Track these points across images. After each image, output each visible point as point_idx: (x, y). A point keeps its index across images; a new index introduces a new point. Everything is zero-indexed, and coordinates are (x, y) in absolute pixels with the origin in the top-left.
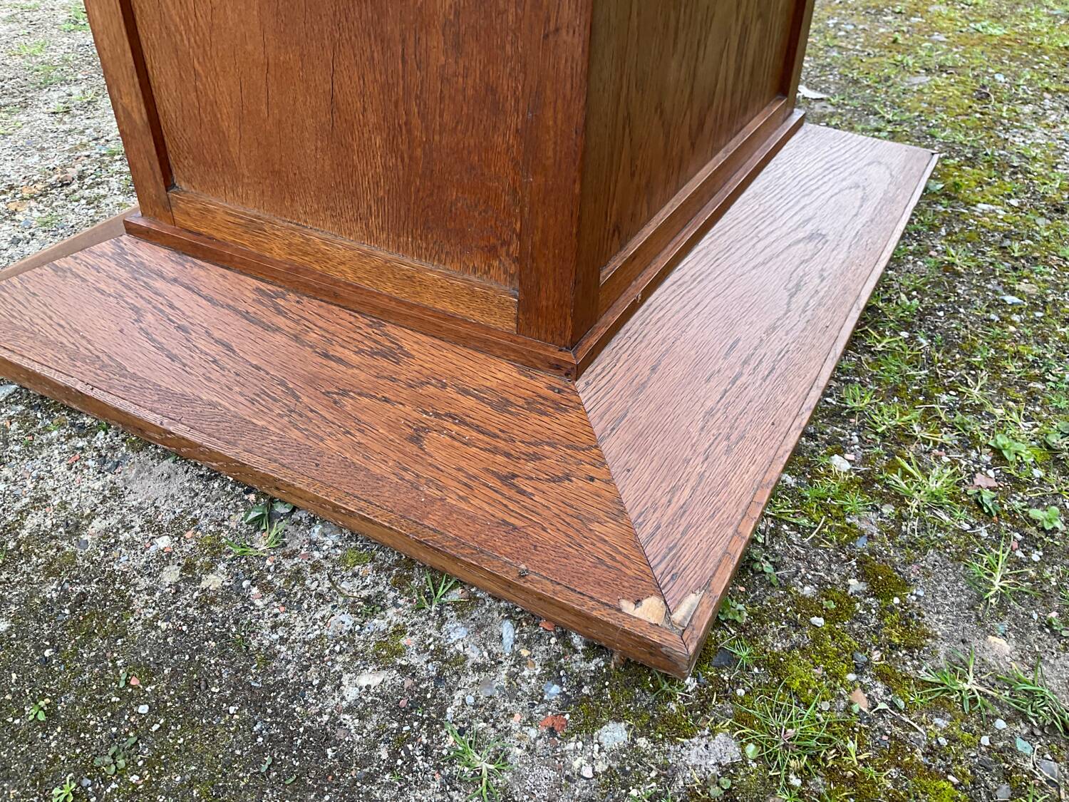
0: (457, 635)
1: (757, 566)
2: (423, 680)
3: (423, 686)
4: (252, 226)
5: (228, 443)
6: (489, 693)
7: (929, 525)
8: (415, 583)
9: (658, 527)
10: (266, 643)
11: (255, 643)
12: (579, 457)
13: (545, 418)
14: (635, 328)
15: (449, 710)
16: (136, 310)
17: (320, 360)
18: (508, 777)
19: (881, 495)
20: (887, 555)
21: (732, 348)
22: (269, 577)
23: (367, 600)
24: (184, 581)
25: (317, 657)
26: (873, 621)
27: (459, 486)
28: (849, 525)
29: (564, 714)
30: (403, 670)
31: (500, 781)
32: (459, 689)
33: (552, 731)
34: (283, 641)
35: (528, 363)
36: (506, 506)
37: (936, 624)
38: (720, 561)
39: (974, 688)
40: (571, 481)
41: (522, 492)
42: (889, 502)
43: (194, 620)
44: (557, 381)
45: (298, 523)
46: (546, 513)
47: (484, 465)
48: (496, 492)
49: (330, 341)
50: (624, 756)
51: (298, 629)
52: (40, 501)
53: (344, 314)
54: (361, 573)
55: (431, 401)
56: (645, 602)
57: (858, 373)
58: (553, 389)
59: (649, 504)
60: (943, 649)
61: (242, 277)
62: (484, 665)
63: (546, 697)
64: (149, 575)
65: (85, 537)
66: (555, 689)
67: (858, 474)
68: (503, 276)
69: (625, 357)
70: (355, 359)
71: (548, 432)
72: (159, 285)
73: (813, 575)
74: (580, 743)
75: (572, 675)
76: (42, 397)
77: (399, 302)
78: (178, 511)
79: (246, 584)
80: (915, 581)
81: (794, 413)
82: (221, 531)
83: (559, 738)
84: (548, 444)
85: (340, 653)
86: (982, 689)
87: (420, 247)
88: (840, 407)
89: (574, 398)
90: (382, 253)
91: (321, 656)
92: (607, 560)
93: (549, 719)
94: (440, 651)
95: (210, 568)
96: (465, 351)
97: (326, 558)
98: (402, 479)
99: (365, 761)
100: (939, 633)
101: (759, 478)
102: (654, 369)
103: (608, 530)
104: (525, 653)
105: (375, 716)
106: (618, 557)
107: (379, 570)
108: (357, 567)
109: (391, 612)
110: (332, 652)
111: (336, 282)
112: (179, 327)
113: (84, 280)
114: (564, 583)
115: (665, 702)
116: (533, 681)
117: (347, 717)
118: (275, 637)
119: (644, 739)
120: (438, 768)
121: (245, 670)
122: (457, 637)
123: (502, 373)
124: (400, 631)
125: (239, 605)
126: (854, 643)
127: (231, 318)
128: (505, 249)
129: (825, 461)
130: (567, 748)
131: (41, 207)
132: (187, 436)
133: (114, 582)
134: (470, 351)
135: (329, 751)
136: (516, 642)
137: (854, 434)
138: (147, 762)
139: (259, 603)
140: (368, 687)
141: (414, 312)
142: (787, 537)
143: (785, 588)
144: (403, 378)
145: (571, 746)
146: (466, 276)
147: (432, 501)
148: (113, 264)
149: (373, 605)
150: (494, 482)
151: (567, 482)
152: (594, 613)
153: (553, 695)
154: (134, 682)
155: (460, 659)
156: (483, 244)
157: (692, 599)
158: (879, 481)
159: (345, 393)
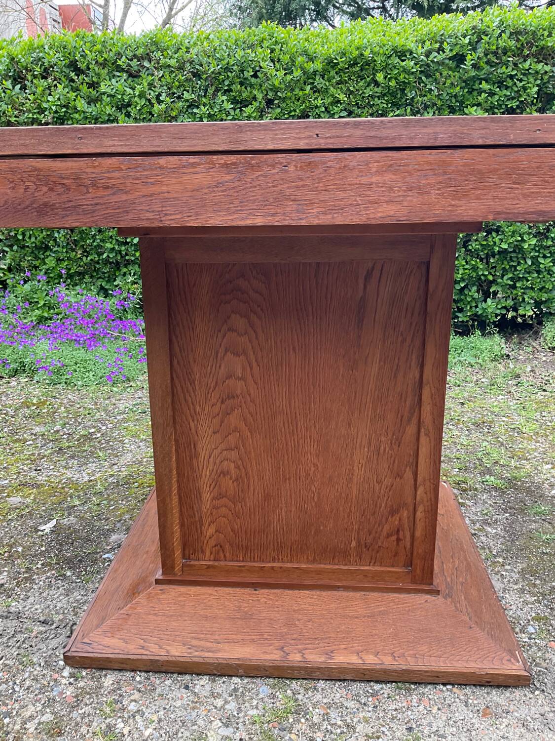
52: (526, 603)
72: (449, 580)
95: (498, 562)
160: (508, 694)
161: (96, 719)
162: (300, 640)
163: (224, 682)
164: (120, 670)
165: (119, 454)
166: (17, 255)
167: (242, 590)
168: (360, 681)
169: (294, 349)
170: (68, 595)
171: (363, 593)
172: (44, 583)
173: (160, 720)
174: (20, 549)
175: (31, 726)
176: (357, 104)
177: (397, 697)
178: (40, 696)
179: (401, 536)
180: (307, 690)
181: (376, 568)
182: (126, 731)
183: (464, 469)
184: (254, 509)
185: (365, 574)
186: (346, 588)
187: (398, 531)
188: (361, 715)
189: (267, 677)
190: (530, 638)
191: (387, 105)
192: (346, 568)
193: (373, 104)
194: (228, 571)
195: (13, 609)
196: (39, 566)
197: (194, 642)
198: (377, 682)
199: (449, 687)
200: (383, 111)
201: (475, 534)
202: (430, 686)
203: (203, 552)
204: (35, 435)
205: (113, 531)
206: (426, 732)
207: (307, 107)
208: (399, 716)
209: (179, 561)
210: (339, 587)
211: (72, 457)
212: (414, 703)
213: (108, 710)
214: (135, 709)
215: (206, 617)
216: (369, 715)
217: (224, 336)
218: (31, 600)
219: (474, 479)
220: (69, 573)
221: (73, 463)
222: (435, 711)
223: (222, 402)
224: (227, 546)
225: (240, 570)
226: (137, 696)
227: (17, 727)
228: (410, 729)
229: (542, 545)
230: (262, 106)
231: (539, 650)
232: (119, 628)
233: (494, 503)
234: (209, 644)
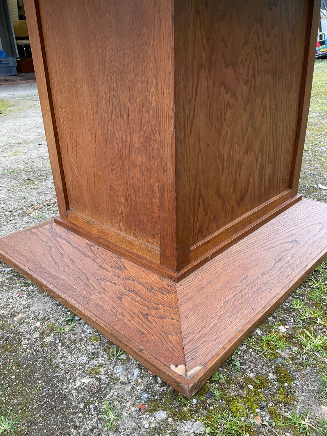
0: (119, 370)
1: (234, 362)
2: (103, 384)
3: (102, 386)
4: (88, 223)
5: (64, 293)
6: (123, 392)
7: (310, 358)
8: (111, 350)
9: (192, 340)
10: (57, 362)
11: (54, 362)
12: (170, 311)
13: (163, 296)
14: (206, 267)
15: (108, 396)
16: (50, 247)
17: (99, 268)
18: (119, 422)
19: (294, 343)
20: (289, 367)
21: (244, 279)
22: (66, 341)
23: (93, 353)
24: (40, 338)
25: (72, 370)
26: (274, 391)
27: (130, 316)
28: (277, 353)
29: (146, 404)
30: (97, 379)
31: (116, 423)
32: (113, 389)
33: (140, 410)
34: (63, 362)
35: (163, 275)
36: (142, 325)
37: (300, 396)
38: (213, 357)
39: (307, 424)
40: (166, 319)
41: (149, 321)
42: (296, 346)
43: (38, 351)
44: (171, 282)
45: (81, 324)
46: (155, 330)
47: (139, 310)
48: (140, 319)
49: (103, 262)
50: (162, 423)
51: (69, 360)
52: (6, 306)
53: (110, 253)
54: (95, 344)
55: (129, 285)
56: (179, 366)
57: (302, 296)
58: (168, 285)
59: (191, 331)
60: (299, 407)
61: (84, 239)
62: (125, 382)
63: (142, 398)
64: (30, 334)
65: (15, 319)
66: (146, 395)
67: (287, 334)
68: (157, 245)
69: (199, 277)
70: (109, 269)
71: (163, 301)
73: (256, 369)
74: (148, 416)
75: (153, 391)
76: (18, 273)
77: (127, 251)
78: (45, 314)
79: (57, 341)
80: (297, 378)
81: (263, 306)
82: (56, 323)
83: (141, 413)
84: (162, 305)
85: (79, 370)
86: (310, 425)
87: (134, 233)
88: (290, 307)
89: (175, 289)
90: (123, 234)
91: (73, 370)
92: (170, 349)
93: (140, 406)
94: (112, 375)
95: (48, 335)
96: (144, 269)
97: (85, 337)
98: (112, 311)
99: (76, 407)
100: (300, 400)
101: (240, 328)
102: (209, 283)
103: (173, 338)
104: (140, 381)
105: (83, 393)
106: (174, 349)
107: (100, 344)
108: (94, 342)
109: (100, 359)
110: (77, 369)
111: (109, 243)
112: (61, 254)
113: (38, 236)
114: (153, 355)
115: (183, 407)
116: (139, 391)
117: (74, 391)
118: (61, 361)
119: (171, 418)
120: (98, 415)
121: (48, 370)
122: (119, 371)
123: (153, 278)
124: (101, 366)
125: (53, 349)
126: (263, 398)
127: (77, 252)
128: (157, 235)
129: (276, 327)
130: (143, 416)
131: (39, 212)
132: (53, 289)
133: (18, 335)
134: (146, 270)
135: (65, 402)
136: (138, 376)
137: (292, 318)
138: (8, 394)
139: (59, 349)
140: (84, 383)
141: (130, 255)
142: (251, 354)
143: (243, 373)
144: (122, 277)
145: (144, 416)
146: (147, 244)
147: (119, 320)
148: (48, 232)
149: (95, 355)
150: (141, 316)
151: (164, 319)
152: (161, 368)
153: (144, 397)
154: (14, 368)
155: (117, 379)
156: (151, 233)
157: (198, 368)
158: (295, 338)
159: (102, 280)
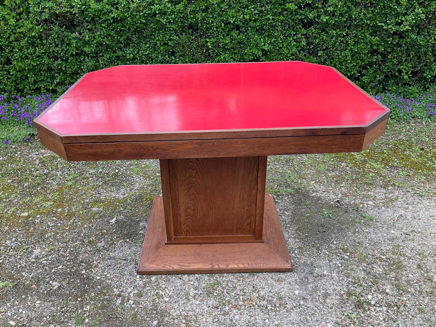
160: (286, 274)
161: (152, 291)
162: (218, 261)
163: (192, 276)
164: (156, 275)
165: (133, 183)
166: (63, 78)
167: (196, 245)
168: (238, 273)
169: (213, 167)
170: (130, 249)
171: (239, 244)
172: (120, 244)
173: (173, 290)
174: (105, 231)
175: (131, 295)
176: (233, 2)
177: (250, 277)
178: (131, 285)
179: (251, 225)
180: (220, 277)
181: (243, 235)
182: (163, 294)
183: (279, 185)
184: (200, 219)
185: (239, 238)
186: (233, 243)
187: (250, 223)
188: (238, 284)
189: (207, 273)
190: (295, 255)
191: (248, 2)
192: (233, 236)
193: (241, 2)
194: (191, 239)
195: (111, 256)
196: (115, 238)
197: (182, 264)
198: (243, 273)
199: (267, 273)
200: (246, 5)
201: (281, 215)
202: (260, 273)
203: (182, 233)
204: (91, 174)
205: (140, 221)
206: (259, 287)
207: (208, 5)
208: (251, 283)
209: (173, 237)
210: (230, 242)
211: (112, 186)
212: (255, 279)
213: (155, 288)
214: (165, 287)
215: (185, 255)
216: (241, 283)
217: (188, 164)
218: (117, 251)
219: (283, 190)
220: (128, 240)
221: (113, 189)
222: (262, 281)
223: (188, 185)
224: (190, 231)
225: (195, 238)
226: (164, 283)
227: (127, 295)
228: (254, 287)
229: (305, 219)
230: (186, 4)
231: (298, 259)
232: (155, 261)
233: (289, 201)
234: (187, 264)
